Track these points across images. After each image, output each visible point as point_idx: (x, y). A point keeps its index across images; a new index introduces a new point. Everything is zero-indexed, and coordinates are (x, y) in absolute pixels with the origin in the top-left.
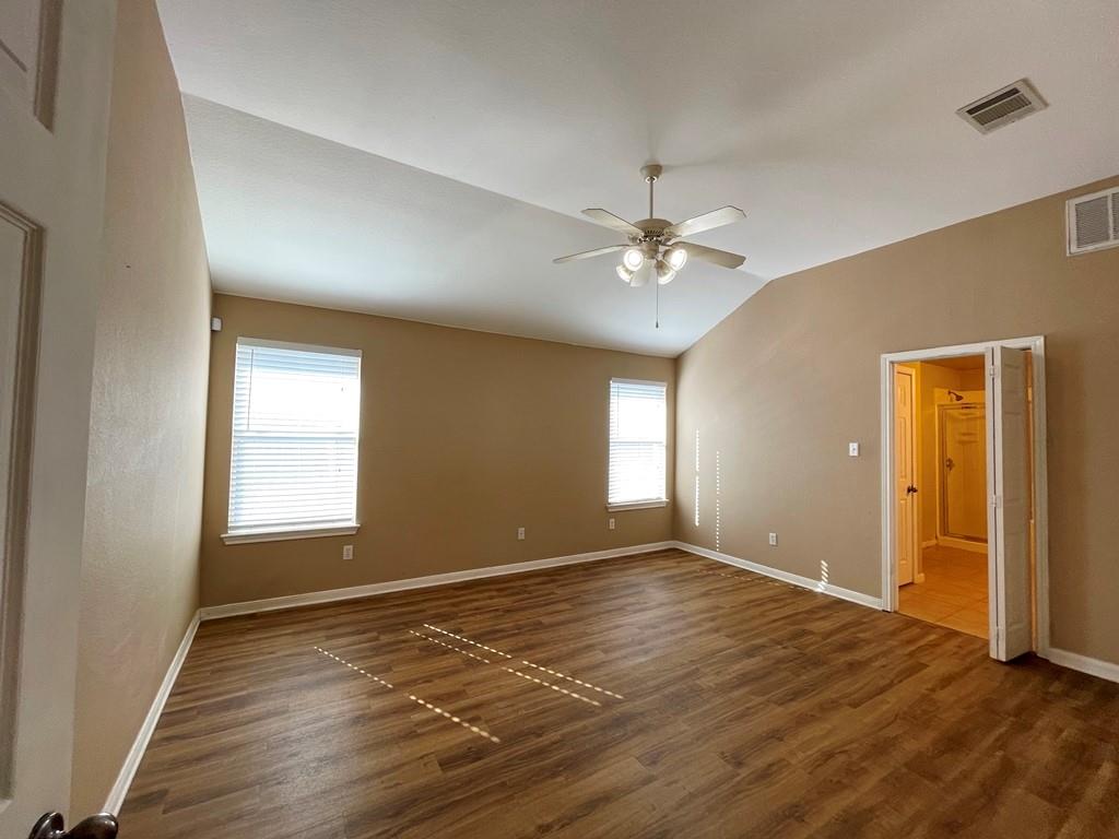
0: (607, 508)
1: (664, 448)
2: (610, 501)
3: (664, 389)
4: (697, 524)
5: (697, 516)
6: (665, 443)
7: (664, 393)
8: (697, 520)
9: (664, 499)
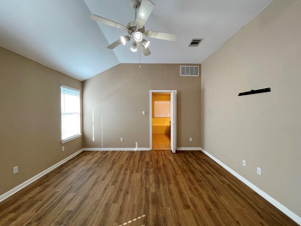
0: (61, 143)
1: (79, 115)
2: (62, 139)
3: (79, 93)
4: (94, 140)
5: (93, 138)
6: (80, 113)
7: (79, 94)
8: (93, 139)
9: (80, 134)
